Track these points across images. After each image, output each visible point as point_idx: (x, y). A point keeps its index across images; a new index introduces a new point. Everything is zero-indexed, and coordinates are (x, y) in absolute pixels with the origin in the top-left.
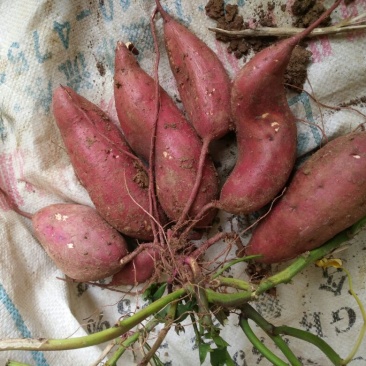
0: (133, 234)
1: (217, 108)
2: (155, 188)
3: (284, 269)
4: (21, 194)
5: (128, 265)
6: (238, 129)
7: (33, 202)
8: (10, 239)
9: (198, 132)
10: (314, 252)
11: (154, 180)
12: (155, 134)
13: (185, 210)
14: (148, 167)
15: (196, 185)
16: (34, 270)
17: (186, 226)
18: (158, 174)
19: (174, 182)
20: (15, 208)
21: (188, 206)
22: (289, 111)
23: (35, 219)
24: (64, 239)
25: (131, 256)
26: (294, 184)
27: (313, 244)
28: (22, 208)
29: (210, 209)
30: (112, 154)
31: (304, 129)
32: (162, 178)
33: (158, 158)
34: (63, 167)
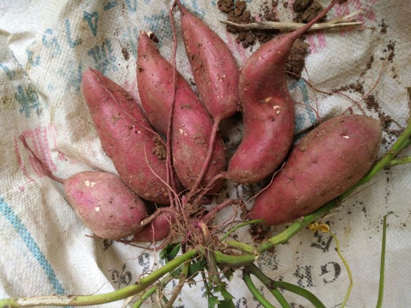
0: (152, 200)
1: (227, 92)
2: (172, 160)
3: (282, 231)
4: (55, 162)
5: (148, 226)
6: (244, 110)
7: (65, 169)
8: (44, 202)
9: (210, 112)
10: (308, 217)
11: (171, 153)
12: (173, 114)
13: (198, 180)
14: (166, 142)
15: (208, 158)
16: (66, 229)
17: (199, 193)
18: (174, 148)
19: (189, 156)
20: (49, 174)
21: (200, 176)
22: (289, 96)
23: (67, 184)
24: (92, 203)
25: (150, 219)
26: (292, 159)
27: (307, 211)
28: (55, 174)
29: (219, 179)
30: (134, 130)
31: (301, 110)
32: (178, 151)
33: (175, 134)
34: (92, 139)
